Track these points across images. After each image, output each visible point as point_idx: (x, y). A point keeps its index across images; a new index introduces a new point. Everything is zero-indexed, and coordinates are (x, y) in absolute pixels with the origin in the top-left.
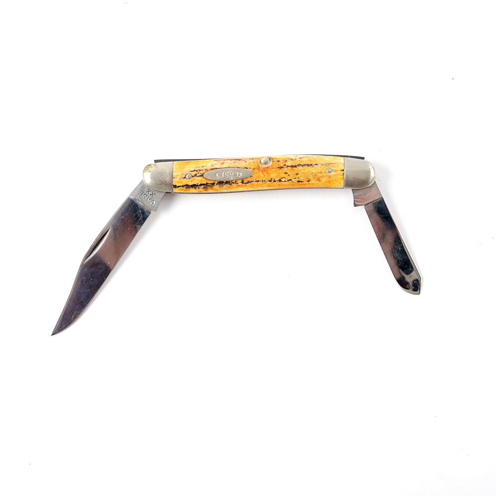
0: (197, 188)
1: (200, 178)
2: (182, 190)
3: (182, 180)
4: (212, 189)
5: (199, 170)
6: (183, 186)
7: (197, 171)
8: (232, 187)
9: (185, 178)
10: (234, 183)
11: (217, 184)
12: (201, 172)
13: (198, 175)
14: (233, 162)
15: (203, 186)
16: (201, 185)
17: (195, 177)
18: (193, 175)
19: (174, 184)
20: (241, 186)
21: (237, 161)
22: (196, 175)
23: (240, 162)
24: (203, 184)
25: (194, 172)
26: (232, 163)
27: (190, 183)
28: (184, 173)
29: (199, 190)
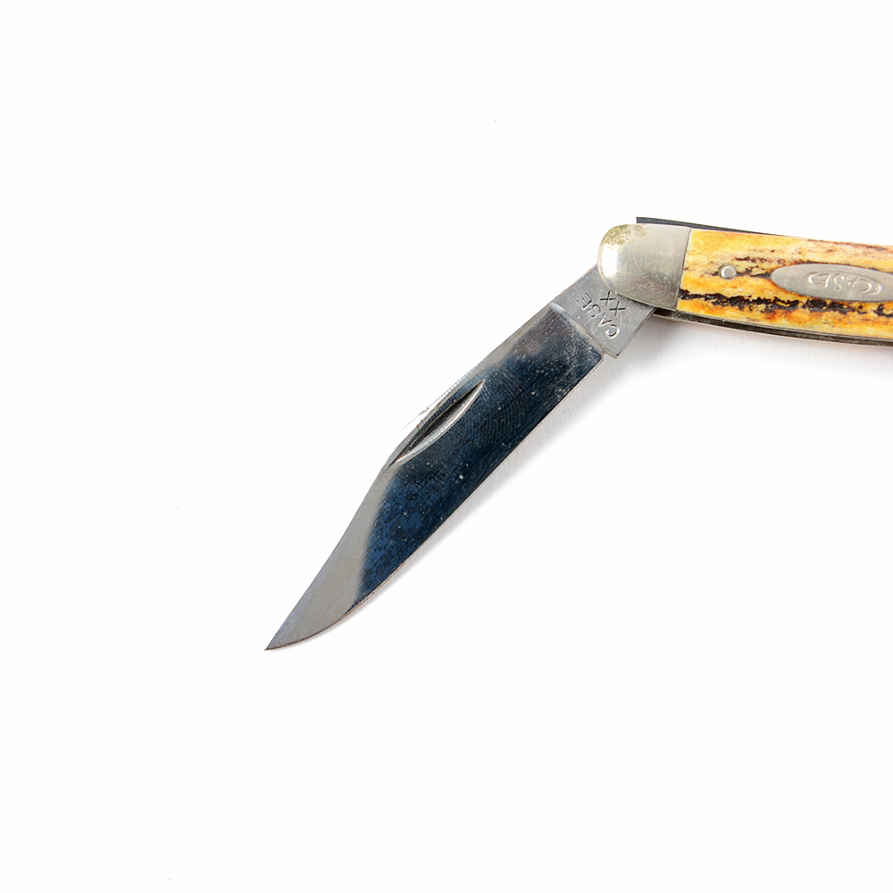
0: (746, 308)
1: (760, 281)
2: (703, 307)
3: (708, 278)
4: (789, 318)
5: (761, 260)
6: (706, 297)
7: (754, 261)
8: (846, 320)
9: (716, 274)
10: (853, 310)
11: (804, 307)
12: (766, 266)
13: (755, 271)
14: (860, 251)
15: (762, 307)
16: (759, 301)
17: (746, 277)
18: (741, 269)
19: (684, 288)
20: (875, 322)
21: (871, 250)
22: (748, 272)
23: (882, 255)
24: (766, 301)
25: (745, 262)
26: (856, 255)
27: (729, 292)
28: (715, 260)
29: (750, 315)
